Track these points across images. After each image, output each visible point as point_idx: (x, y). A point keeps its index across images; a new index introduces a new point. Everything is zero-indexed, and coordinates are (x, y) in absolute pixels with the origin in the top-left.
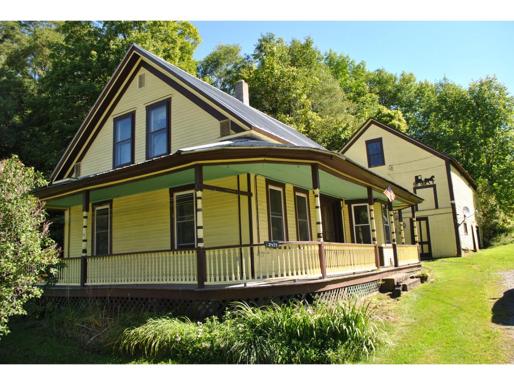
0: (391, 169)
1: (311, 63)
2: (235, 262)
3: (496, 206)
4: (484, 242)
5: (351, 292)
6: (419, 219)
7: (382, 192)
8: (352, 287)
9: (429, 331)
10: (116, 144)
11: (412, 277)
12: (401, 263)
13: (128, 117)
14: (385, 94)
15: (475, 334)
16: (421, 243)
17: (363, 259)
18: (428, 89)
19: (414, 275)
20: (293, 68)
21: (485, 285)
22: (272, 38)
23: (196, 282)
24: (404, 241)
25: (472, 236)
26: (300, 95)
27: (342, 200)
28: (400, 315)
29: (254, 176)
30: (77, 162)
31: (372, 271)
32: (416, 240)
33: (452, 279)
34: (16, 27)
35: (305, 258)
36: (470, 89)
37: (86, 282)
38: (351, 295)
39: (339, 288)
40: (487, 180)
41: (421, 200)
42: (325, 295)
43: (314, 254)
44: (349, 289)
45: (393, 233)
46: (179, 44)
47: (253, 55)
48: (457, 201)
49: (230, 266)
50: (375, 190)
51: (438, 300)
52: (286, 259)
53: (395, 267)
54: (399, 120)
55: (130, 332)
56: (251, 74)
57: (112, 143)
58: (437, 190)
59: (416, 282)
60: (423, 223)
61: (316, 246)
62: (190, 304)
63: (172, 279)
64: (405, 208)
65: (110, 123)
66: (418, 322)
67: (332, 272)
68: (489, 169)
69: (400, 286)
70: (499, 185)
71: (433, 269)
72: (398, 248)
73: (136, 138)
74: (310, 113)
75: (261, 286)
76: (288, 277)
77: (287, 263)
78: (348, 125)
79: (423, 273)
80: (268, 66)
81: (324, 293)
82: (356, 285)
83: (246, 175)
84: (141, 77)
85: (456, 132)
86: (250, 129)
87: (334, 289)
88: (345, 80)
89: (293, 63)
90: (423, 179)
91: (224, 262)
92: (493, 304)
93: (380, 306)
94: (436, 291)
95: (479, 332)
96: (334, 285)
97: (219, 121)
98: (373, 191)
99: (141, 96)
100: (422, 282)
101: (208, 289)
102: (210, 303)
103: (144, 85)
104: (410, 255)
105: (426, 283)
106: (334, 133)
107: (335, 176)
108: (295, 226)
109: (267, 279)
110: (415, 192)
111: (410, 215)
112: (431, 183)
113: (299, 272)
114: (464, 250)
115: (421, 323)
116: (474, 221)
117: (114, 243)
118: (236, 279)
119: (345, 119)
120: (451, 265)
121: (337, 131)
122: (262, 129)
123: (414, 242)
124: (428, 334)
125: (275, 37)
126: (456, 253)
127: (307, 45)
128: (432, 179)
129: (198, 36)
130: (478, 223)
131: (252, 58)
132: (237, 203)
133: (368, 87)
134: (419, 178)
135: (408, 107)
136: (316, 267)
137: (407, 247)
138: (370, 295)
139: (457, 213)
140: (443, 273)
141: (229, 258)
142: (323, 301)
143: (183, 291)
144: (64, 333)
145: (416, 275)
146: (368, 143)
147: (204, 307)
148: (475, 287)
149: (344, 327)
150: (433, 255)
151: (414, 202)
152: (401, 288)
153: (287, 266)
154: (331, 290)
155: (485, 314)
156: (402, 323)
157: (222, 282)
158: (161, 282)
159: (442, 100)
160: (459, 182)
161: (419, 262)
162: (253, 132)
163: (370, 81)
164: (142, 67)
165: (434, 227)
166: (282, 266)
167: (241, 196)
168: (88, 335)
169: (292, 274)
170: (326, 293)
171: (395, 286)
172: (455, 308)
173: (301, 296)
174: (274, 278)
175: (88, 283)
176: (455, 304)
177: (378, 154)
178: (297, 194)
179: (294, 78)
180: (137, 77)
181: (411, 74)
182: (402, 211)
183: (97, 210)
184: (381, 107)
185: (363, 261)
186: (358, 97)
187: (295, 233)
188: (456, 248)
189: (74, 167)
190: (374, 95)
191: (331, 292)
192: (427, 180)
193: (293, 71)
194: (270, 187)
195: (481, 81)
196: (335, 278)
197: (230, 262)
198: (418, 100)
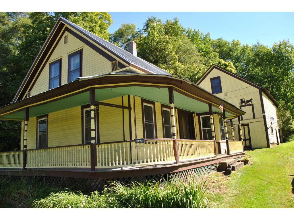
0: (226, 95)
1: (178, 33)
2: (115, 153)
3: (290, 117)
4: (283, 139)
5: (197, 172)
6: (243, 125)
7: (218, 107)
8: (197, 169)
9: (248, 200)
10: (50, 79)
11: (239, 161)
12: (231, 152)
13: (57, 62)
14: (223, 53)
15: (281, 203)
16: (245, 140)
17: (205, 149)
18: (249, 49)
19: (240, 160)
20: (166, 36)
21: (286, 166)
22: (155, 20)
23: (90, 167)
24: (234, 138)
25: (276, 135)
26: (171, 52)
27: (194, 113)
28: (229, 188)
29: (133, 96)
30: (28, 92)
31: (212, 157)
32: (241, 138)
33: (264, 162)
34: (5, 17)
35: (163, 150)
36: (274, 47)
37: (26, 166)
38: (197, 174)
39: (188, 170)
40: (284, 101)
41: (244, 113)
42: (177, 175)
43: (170, 148)
44: (196, 170)
45: (226, 133)
46: (99, 24)
47: (143, 30)
48: (267, 114)
49: (112, 155)
50: (214, 106)
51: (255, 177)
52: (150, 151)
53: (228, 154)
54: (231, 67)
55: (38, 202)
56: (141, 40)
57: (48, 79)
58: (254, 107)
59: (241, 164)
60: (246, 127)
61: (171, 142)
62: (86, 181)
63: (76, 165)
64: (234, 118)
65: (47, 66)
66: (241, 194)
67: (183, 159)
68: (285, 95)
69: (230, 167)
70: (292, 104)
71: (252, 156)
72: (229, 143)
73: (62, 75)
74: (177, 63)
75: (132, 169)
76: (151, 163)
77: (150, 153)
78: (200, 70)
79: (246, 158)
80: (151, 35)
81: (177, 174)
82: (201, 167)
83: (127, 96)
84: (66, 38)
85: (265, 73)
86: (129, 66)
87: (184, 171)
88: (199, 45)
89: (167, 33)
90: (245, 101)
91: (108, 153)
92: (292, 179)
93: (216, 181)
94: (254, 170)
95: (284, 201)
96: (185, 168)
97: (111, 62)
98: (212, 107)
99: (65, 49)
100: (245, 164)
101: (97, 171)
102: (99, 181)
103: (67, 42)
104: (237, 147)
105: (247, 165)
106: (192, 74)
107: (186, 96)
108: (162, 129)
109: (137, 164)
110: (241, 108)
111: (238, 123)
112: (250, 103)
113: (159, 160)
114: (271, 143)
115: (243, 194)
116: (277, 126)
117: (49, 142)
118: (116, 164)
119: (198, 66)
120: (264, 153)
121: (193, 73)
122: (137, 65)
123: (240, 139)
124: (248, 202)
125: (156, 19)
126: (266, 145)
127: (175, 23)
128: (251, 100)
129: (110, 19)
130: (279, 127)
131: (143, 31)
132: (122, 114)
133: (212, 49)
134: (243, 100)
135: (237, 60)
136: (171, 156)
137: (236, 142)
138: (211, 174)
139: (267, 121)
140: (258, 158)
141: (111, 150)
142: (176, 178)
143: (82, 173)
144: (5, 200)
145: (241, 160)
146: (212, 79)
147: (95, 183)
148: (279, 168)
149: (185, 200)
150: (253, 147)
151: (240, 114)
152: (231, 169)
153: (150, 156)
154: (182, 172)
155: (287, 187)
156: (230, 194)
157: (107, 167)
158: (69, 167)
159: (257, 55)
160: (267, 102)
161: (243, 151)
162: (131, 68)
163: (214, 45)
164: (66, 31)
165: (253, 130)
166: (147, 156)
167: (124, 110)
168: (18, 202)
169: (154, 161)
170: (178, 173)
171: (227, 167)
172: (267, 183)
173: (161, 176)
174: (141, 164)
175: (27, 167)
176: (267, 180)
177: (218, 86)
178: (164, 109)
179: (167, 42)
180: (63, 38)
181: (238, 41)
182: (233, 120)
183: (40, 121)
184: (220, 60)
185: (205, 152)
186: (207, 54)
187: (162, 134)
188: (266, 143)
189: (27, 95)
190: (216, 53)
191: (182, 173)
192: (248, 101)
193: (166, 38)
194: (145, 104)
195: (280, 43)
196: (185, 163)
197: (111, 153)
198: (242, 56)
